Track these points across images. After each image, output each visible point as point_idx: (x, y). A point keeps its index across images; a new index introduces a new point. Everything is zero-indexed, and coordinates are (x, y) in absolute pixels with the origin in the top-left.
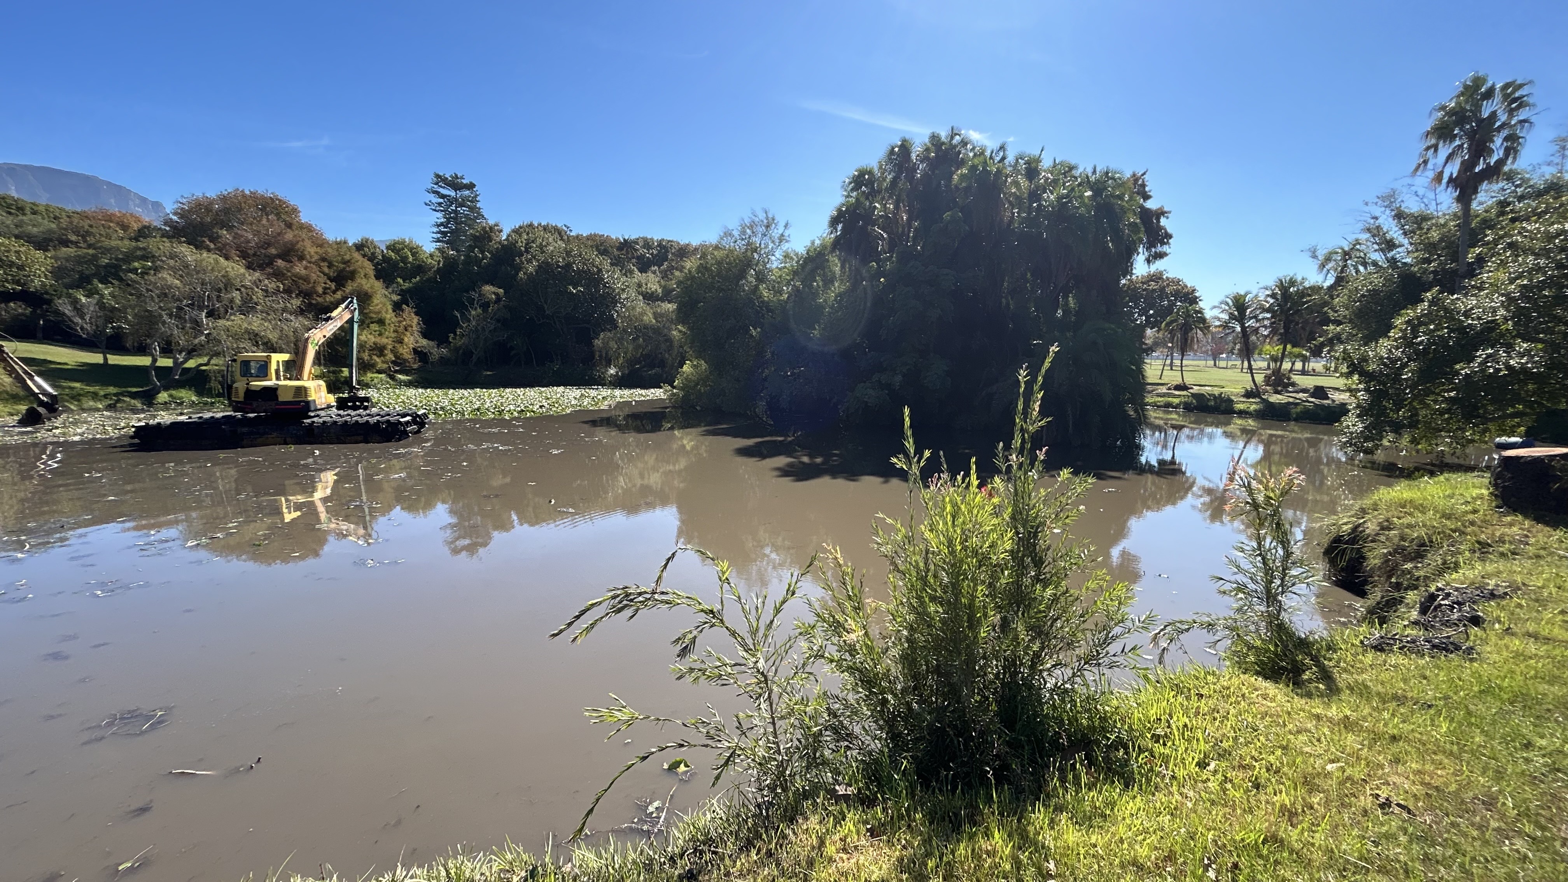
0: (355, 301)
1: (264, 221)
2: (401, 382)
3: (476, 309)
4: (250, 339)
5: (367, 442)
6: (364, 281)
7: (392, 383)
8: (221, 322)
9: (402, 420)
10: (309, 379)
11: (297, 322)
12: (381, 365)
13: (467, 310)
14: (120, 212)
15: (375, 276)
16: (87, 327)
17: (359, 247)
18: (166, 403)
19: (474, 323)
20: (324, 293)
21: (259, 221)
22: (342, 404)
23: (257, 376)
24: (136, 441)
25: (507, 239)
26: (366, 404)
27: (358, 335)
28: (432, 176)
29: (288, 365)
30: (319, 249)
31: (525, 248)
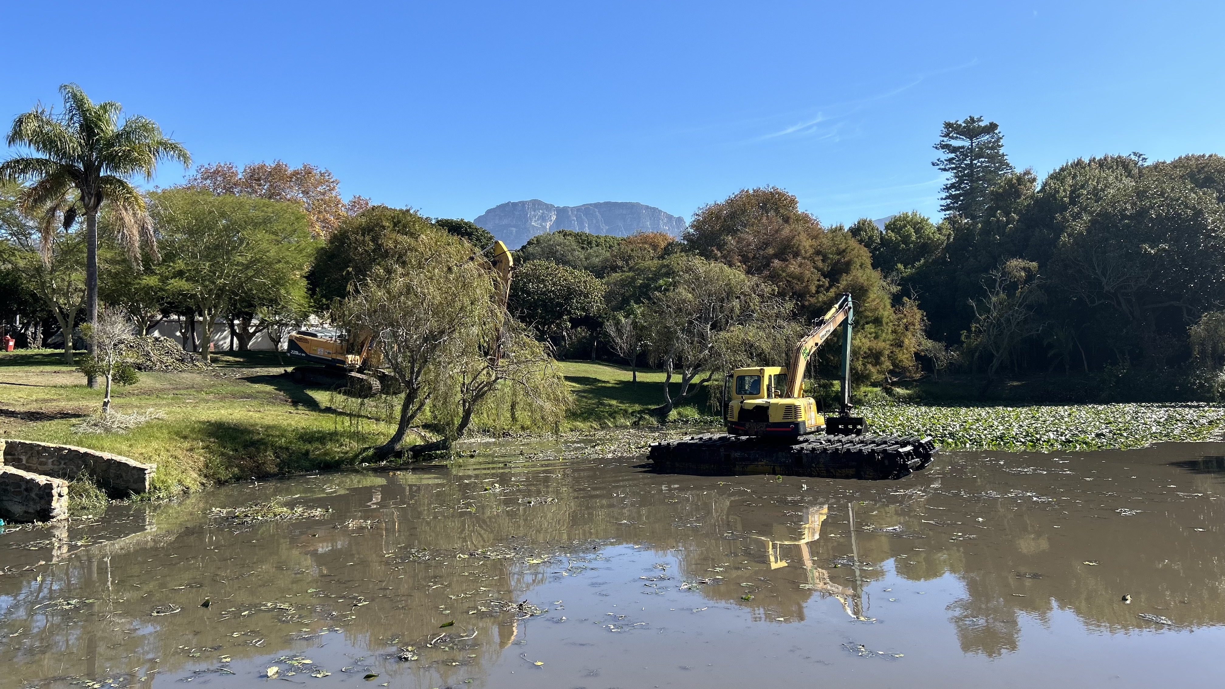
0: (850, 299)
1: (764, 220)
2: (899, 398)
3: (998, 294)
4: (746, 351)
5: (860, 478)
6: (859, 273)
7: (889, 398)
8: (722, 334)
9: (901, 450)
10: (799, 397)
11: (790, 328)
12: (876, 376)
13: (986, 296)
14: (652, 232)
15: (872, 264)
16: (624, 346)
17: (855, 231)
18: (675, 420)
19: (995, 314)
20: (818, 292)
21: (759, 221)
22: (832, 427)
23: (751, 393)
24: (651, 461)
25: (1043, 190)
26: (859, 427)
27: (852, 339)
28: (942, 127)
29: (780, 379)
30: (814, 242)
31: (1071, 197)
